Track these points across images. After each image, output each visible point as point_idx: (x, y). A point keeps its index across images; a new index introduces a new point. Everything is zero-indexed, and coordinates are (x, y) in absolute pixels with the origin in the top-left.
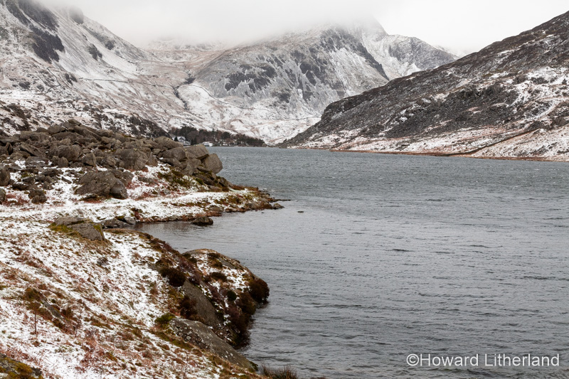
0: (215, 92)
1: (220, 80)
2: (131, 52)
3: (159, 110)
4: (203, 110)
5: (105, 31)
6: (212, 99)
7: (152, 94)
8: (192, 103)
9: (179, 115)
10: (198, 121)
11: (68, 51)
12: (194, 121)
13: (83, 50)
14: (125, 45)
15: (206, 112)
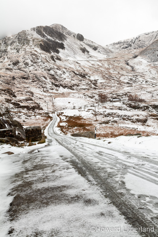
0: (151, 59)
1: (154, 53)
2: (106, 51)
3: (115, 72)
4: (144, 70)
5: (94, 43)
6: (150, 63)
7: (112, 65)
8: (136, 67)
9: (128, 74)
10: (141, 76)
11: (67, 49)
12: (139, 76)
13: (77, 49)
14: (103, 48)
15: (146, 71)
